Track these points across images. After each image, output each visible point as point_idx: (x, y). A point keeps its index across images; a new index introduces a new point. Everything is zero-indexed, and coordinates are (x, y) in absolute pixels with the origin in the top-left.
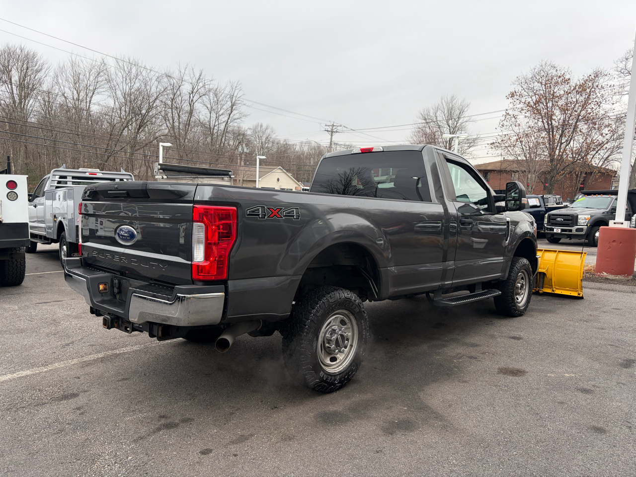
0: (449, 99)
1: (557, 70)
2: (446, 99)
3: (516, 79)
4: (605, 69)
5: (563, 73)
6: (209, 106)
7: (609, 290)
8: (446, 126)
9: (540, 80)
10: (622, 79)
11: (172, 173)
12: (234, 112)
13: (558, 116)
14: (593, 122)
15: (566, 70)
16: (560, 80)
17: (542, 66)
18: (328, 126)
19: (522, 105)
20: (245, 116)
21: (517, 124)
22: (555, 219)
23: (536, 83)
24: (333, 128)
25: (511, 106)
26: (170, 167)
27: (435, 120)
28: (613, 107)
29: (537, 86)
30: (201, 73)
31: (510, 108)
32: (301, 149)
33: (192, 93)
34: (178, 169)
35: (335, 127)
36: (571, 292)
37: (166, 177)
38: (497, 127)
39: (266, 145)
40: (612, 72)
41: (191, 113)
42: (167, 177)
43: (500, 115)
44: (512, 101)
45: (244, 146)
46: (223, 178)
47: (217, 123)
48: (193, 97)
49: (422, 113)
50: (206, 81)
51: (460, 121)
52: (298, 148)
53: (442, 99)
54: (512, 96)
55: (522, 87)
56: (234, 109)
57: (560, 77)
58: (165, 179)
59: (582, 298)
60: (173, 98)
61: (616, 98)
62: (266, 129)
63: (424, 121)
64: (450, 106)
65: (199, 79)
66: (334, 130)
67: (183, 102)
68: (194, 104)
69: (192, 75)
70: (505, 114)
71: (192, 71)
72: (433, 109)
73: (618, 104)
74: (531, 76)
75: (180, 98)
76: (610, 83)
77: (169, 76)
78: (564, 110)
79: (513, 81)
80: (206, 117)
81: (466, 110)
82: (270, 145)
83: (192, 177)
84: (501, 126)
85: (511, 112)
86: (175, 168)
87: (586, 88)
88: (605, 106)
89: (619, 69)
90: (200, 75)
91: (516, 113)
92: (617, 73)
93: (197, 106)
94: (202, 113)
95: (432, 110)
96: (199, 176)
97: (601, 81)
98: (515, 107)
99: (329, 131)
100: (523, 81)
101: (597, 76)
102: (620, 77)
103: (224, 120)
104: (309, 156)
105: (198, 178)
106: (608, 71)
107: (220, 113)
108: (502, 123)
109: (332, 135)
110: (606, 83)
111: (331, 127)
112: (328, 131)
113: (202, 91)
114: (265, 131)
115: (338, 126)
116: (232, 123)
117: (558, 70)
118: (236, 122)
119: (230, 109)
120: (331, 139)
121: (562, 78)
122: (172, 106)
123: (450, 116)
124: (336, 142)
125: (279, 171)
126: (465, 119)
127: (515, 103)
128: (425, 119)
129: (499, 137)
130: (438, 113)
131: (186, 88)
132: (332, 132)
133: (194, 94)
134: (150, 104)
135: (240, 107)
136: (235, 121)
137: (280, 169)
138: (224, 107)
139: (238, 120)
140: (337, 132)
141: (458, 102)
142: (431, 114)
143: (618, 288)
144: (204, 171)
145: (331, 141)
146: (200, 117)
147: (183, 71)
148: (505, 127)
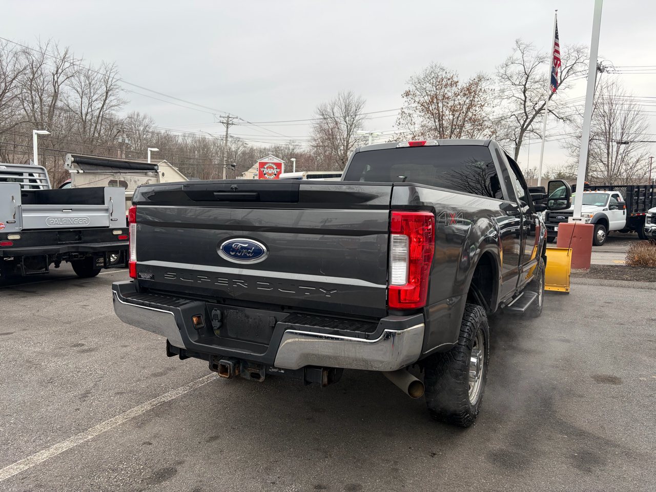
0: (346, 95)
1: (446, 73)
2: (343, 95)
3: (410, 78)
4: (487, 74)
5: (451, 76)
6: (79, 90)
7: (579, 284)
8: (343, 122)
9: (432, 81)
10: (502, 83)
11: (88, 167)
12: (110, 98)
13: (448, 116)
14: (478, 123)
15: (454, 73)
16: (449, 82)
17: (432, 68)
18: (223, 117)
19: (416, 104)
20: (125, 103)
21: (413, 123)
22: (555, 218)
23: (428, 84)
24: (228, 119)
25: (406, 104)
26: (86, 160)
27: (332, 116)
28: (493, 109)
29: (428, 86)
30: (67, 51)
31: (405, 107)
32: (183, 141)
33: (57, 73)
34: (95, 162)
35: (230, 119)
36: (558, 288)
37: (82, 171)
38: (394, 125)
39: (145, 136)
40: (493, 77)
41: (56, 95)
42: (84, 172)
43: (396, 115)
44: (407, 100)
45: (125, 136)
46: (146, 173)
47: (90, 110)
48: (58, 78)
49: (320, 108)
50: (74, 60)
51: (357, 118)
52: (180, 140)
53: (339, 95)
54: (406, 96)
55: (416, 87)
56: (110, 95)
57: (449, 79)
58: (81, 173)
59: (568, 293)
60: (33, 78)
61: (496, 101)
62: (144, 118)
63: (321, 117)
64: (347, 102)
65: (64, 58)
66: (230, 122)
67: (46, 83)
68: (59, 86)
69: (56, 53)
70: (400, 112)
71: (55, 47)
72: (329, 104)
73: (498, 107)
74: (422, 77)
75: (42, 79)
76: (492, 87)
77: (26, 52)
78: (453, 111)
79: (407, 81)
80: (77, 102)
81: (362, 107)
82: (149, 136)
83: (113, 171)
84: (397, 124)
85: (406, 111)
86: (92, 161)
87: (471, 91)
88: (487, 109)
89: (500, 75)
90: (66, 54)
91: (411, 112)
92: (499, 78)
93: (64, 88)
94: (71, 97)
95: (329, 106)
96: (121, 171)
97: (484, 85)
98: (410, 106)
99: (225, 123)
100: (416, 80)
101: (480, 80)
102: (502, 82)
103: (97, 107)
104: (193, 149)
105: (120, 173)
106: (489, 75)
107: (94, 98)
108: (398, 121)
109: (227, 128)
110: (487, 87)
111: (226, 119)
112: (223, 123)
113: (70, 71)
114: (143, 121)
115: (234, 118)
116: (108, 111)
117: (448, 72)
118: (114, 110)
119: (105, 94)
120: (227, 131)
121: (451, 80)
122: (31, 87)
123: (347, 113)
124: (232, 135)
125: (164, 164)
126: (361, 116)
127: (410, 102)
128: (323, 115)
129: (395, 136)
130: (336, 109)
131: (49, 67)
132: (228, 124)
133: (58, 75)
134: (7, 84)
135: (118, 92)
136: (113, 108)
137: (165, 162)
138: (98, 92)
139: (115, 107)
140: (232, 124)
141: (354, 99)
142: (328, 110)
143: (587, 282)
144: (126, 164)
145: (227, 134)
146: (69, 101)
147: (44, 48)
148: (401, 125)
